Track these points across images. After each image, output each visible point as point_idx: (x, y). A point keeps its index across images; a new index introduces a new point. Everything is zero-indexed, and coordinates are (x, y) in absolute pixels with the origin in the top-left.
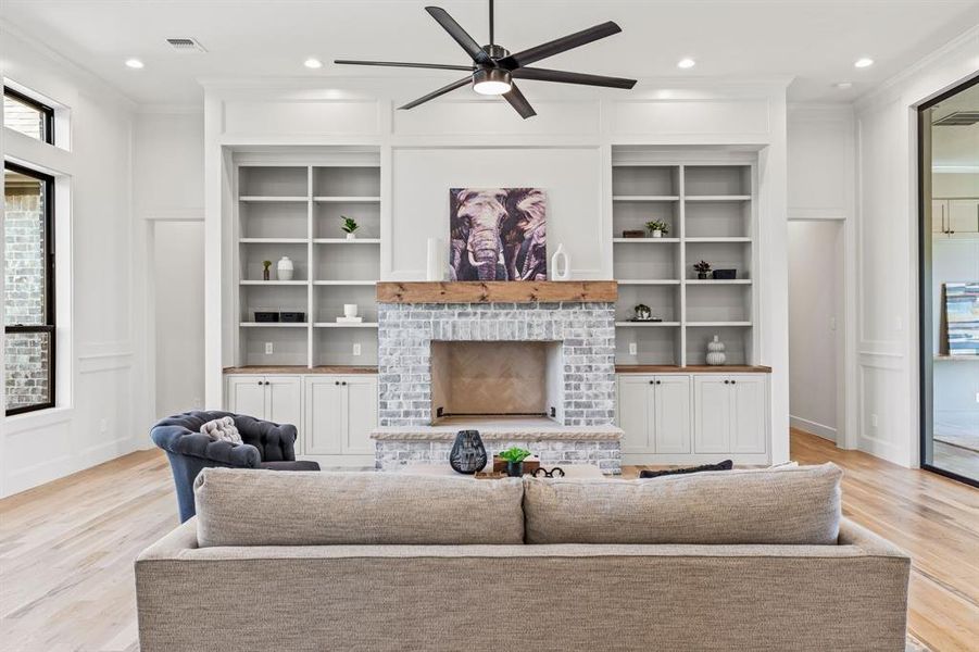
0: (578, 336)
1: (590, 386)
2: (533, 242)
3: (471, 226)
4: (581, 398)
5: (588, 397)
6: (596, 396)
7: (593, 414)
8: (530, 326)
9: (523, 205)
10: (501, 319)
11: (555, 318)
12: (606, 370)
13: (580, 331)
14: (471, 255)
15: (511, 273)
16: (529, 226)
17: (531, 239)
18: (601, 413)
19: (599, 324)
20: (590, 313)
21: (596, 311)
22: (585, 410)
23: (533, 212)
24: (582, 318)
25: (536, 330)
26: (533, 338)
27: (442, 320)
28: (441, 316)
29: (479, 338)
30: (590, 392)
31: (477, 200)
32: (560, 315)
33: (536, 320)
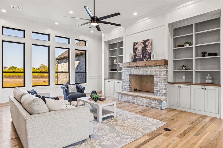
0: (157, 74)
1: (160, 87)
2: (148, 52)
3: (137, 50)
4: (158, 89)
5: (159, 89)
6: (161, 89)
7: (161, 93)
8: (147, 71)
9: (147, 43)
10: (141, 70)
11: (152, 69)
12: (164, 83)
13: (157, 72)
14: (136, 56)
15: (143, 59)
16: (148, 48)
17: (148, 51)
18: (162, 94)
19: (162, 71)
20: (160, 68)
21: (162, 67)
22: (159, 92)
23: (149, 45)
24: (158, 69)
25: (148, 72)
26: (148, 74)
27: (131, 70)
28: (131, 69)
29: (137, 74)
30: (160, 88)
31: (138, 44)
32: (153, 69)
33: (148, 70)
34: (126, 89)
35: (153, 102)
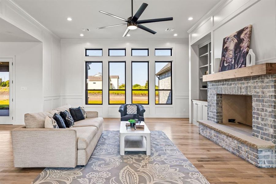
0: (258, 93)
1: (263, 120)
2: (243, 51)
3: (227, 51)
4: (259, 124)
5: (262, 124)
6: (265, 125)
7: (264, 134)
8: (241, 88)
9: (242, 36)
10: (232, 86)
11: (249, 85)
12: (270, 112)
13: (258, 90)
14: (225, 61)
15: (235, 66)
16: (243, 44)
17: (243, 50)
18: (268, 135)
19: (267, 87)
20: (263, 82)
21: (266, 80)
22: (261, 131)
23: (245, 38)
24: (260, 84)
25: (243, 90)
26: (242, 94)
27: (219, 87)
28: (218, 85)
29: (227, 93)
30: (263, 122)
31: (229, 40)
32: (251, 83)
33: (243, 86)
34: (212, 118)
35: (243, 148)
